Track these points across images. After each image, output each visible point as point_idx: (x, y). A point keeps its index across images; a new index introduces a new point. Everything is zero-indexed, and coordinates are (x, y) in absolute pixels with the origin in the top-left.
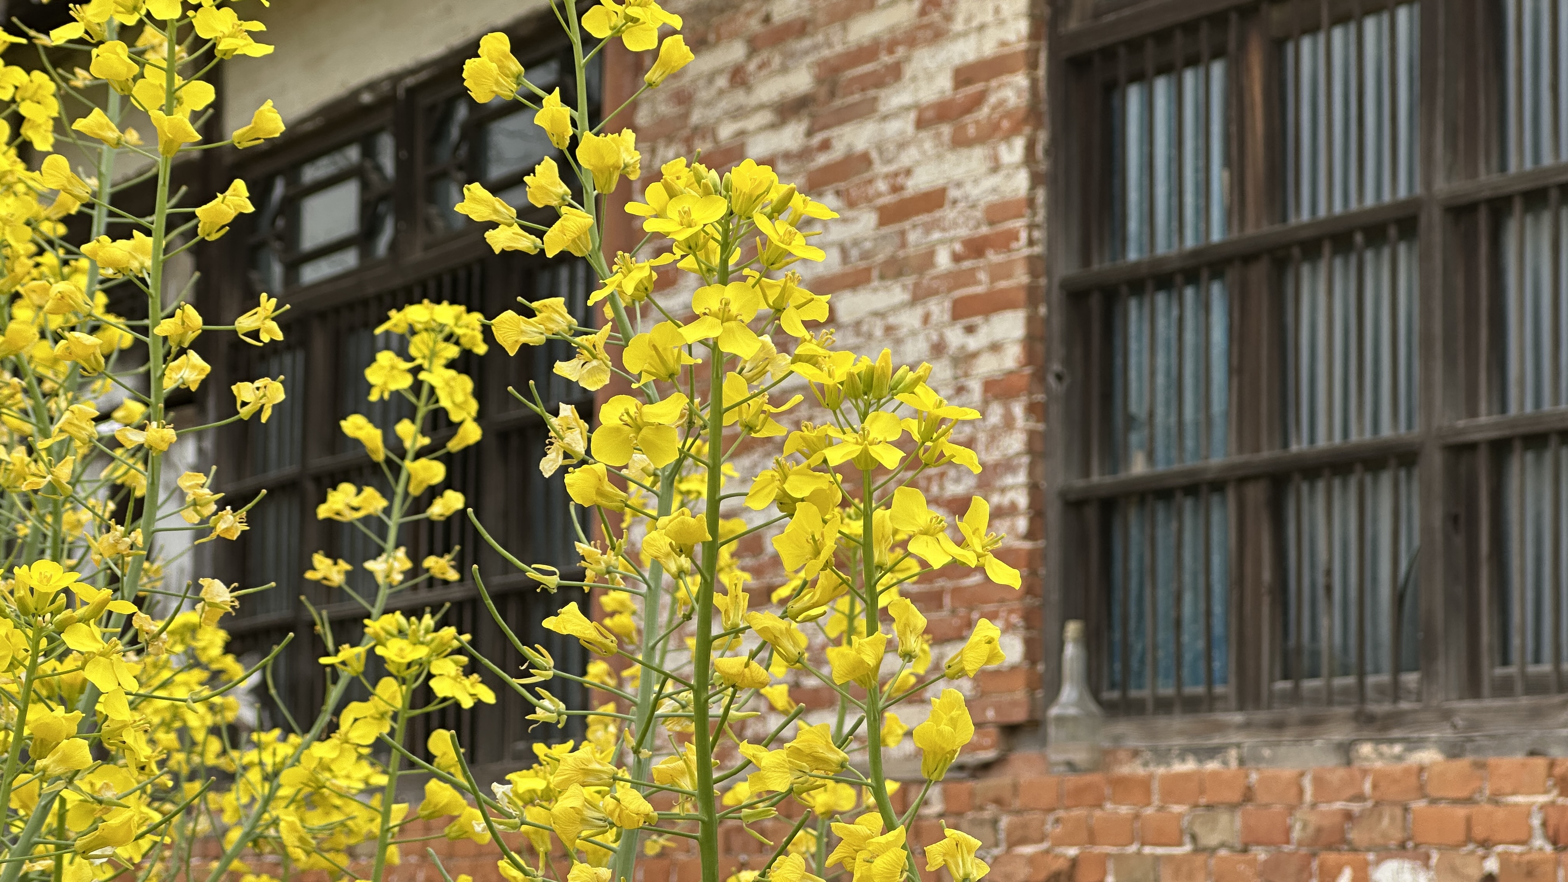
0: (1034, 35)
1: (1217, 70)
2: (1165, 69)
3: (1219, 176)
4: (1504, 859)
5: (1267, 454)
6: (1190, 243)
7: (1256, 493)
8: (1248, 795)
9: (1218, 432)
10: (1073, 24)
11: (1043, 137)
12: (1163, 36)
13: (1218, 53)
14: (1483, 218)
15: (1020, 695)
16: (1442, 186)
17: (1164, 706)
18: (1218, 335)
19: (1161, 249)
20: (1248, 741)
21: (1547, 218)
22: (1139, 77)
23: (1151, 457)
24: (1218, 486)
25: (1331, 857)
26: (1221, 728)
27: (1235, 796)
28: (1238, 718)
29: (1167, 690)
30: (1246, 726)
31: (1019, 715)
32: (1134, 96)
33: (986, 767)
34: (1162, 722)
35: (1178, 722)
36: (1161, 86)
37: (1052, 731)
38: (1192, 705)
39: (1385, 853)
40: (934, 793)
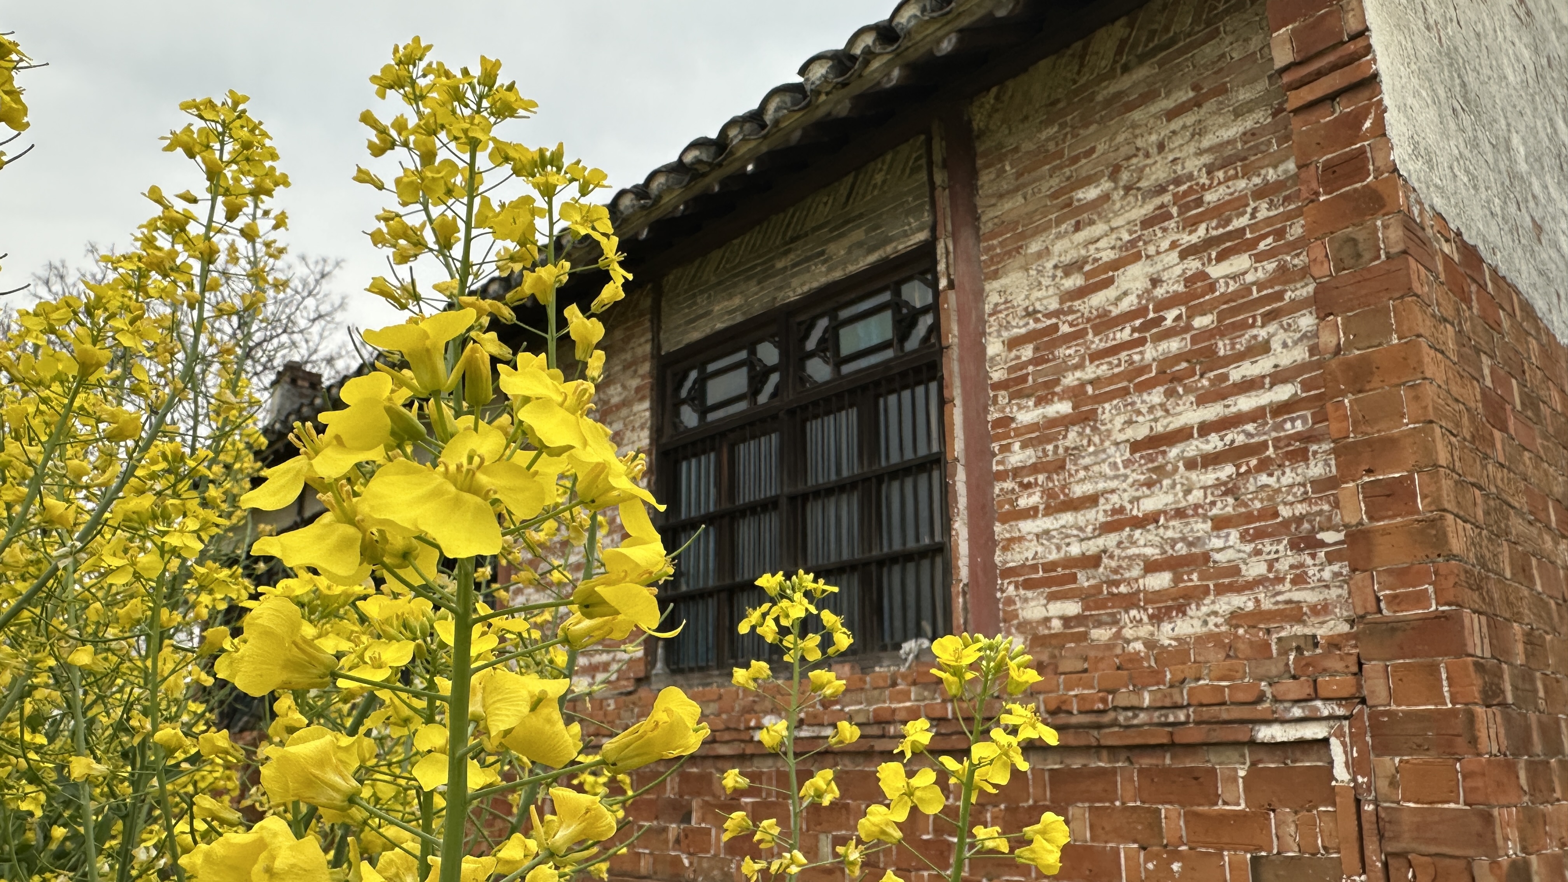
0: (651, 444)
1: (712, 456)
2: (695, 455)
3: (712, 490)
4: (807, 713)
5: (728, 582)
6: (703, 512)
7: (724, 596)
8: (720, 697)
9: (711, 574)
10: (664, 440)
11: (653, 478)
12: (694, 444)
13: (713, 449)
14: (799, 502)
15: (642, 667)
16: (786, 490)
17: (691, 670)
18: (712, 545)
19: (693, 514)
20: (720, 680)
21: (820, 503)
22: (687, 458)
23: (688, 585)
24: (710, 594)
25: (747, 716)
26: (711, 676)
27: (715, 697)
28: (716, 672)
29: (692, 664)
30: (720, 675)
31: (642, 674)
32: (684, 465)
33: (630, 693)
34: (691, 675)
35: (697, 675)
36: (694, 462)
37: (653, 679)
38: (701, 669)
39: (766, 713)
40: (611, 702)
